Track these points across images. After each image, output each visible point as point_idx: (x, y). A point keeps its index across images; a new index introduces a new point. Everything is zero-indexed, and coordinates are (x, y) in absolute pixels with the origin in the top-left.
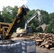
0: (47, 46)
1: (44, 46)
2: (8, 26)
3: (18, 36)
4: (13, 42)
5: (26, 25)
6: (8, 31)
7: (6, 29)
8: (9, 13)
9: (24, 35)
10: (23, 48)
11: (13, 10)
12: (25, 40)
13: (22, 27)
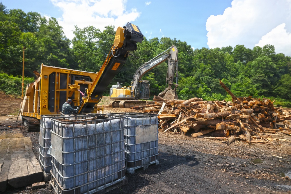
0: (185, 129)
1: (179, 130)
2: (88, 79)
3: (115, 105)
4: (102, 118)
5: (137, 77)
6: (89, 91)
7: (83, 87)
8: (90, 44)
9: (129, 102)
10: (127, 133)
11: (102, 36)
12: (133, 115)
13: (126, 82)
